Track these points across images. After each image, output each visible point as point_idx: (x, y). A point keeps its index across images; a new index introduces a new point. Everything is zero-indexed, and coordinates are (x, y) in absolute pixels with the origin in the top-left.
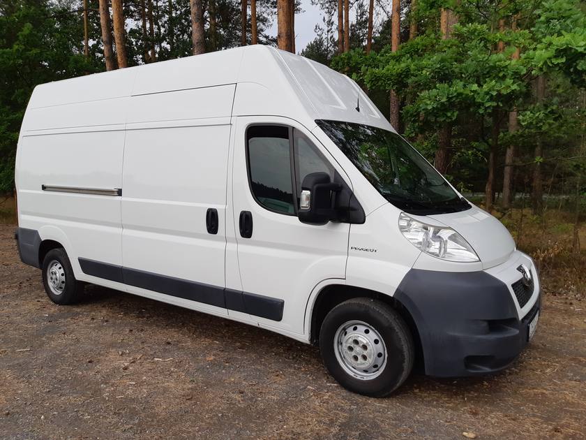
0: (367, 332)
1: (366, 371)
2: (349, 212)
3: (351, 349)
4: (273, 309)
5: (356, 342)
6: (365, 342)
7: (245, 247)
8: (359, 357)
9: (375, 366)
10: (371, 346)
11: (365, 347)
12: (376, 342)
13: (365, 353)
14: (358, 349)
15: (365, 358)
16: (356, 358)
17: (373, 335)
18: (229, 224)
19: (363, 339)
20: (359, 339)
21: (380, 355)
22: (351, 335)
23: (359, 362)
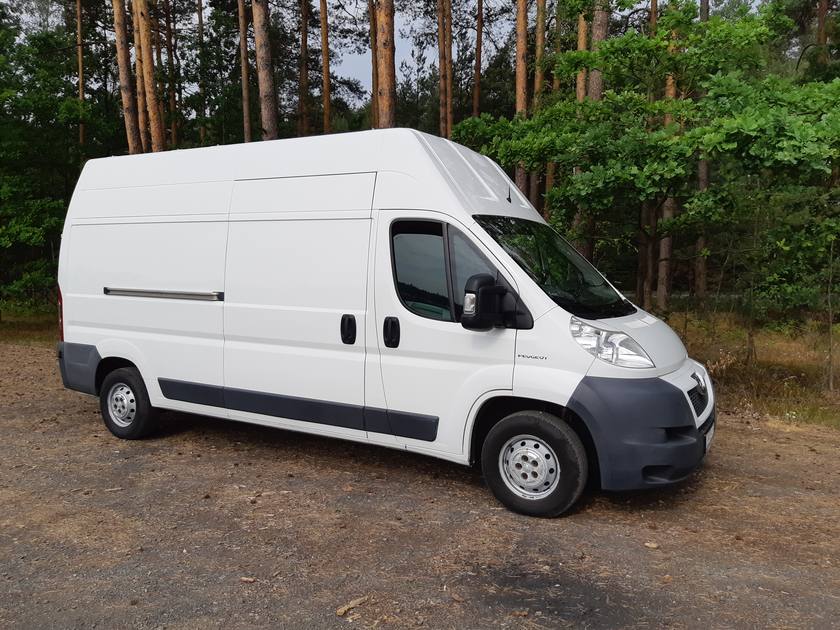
0: (537, 446)
1: (536, 490)
2: (515, 317)
3: (519, 466)
4: (425, 427)
5: (525, 458)
6: (535, 457)
7: (391, 358)
8: (529, 475)
9: (547, 483)
10: (542, 461)
11: (535, 463)
12: (547, 457)
13: (536, 469)
14: (527, 466)
15: (535, 475)
16: (525, 476)
17: (543, 450)
18: (370, 331)
19: (533, 454)
20: (529, 455)
21: (551, 471)
22: (519, 450)
23: (528, 480)
